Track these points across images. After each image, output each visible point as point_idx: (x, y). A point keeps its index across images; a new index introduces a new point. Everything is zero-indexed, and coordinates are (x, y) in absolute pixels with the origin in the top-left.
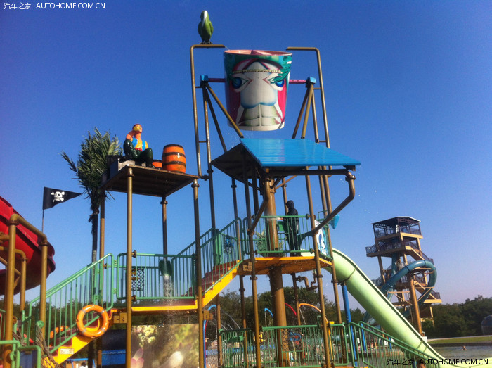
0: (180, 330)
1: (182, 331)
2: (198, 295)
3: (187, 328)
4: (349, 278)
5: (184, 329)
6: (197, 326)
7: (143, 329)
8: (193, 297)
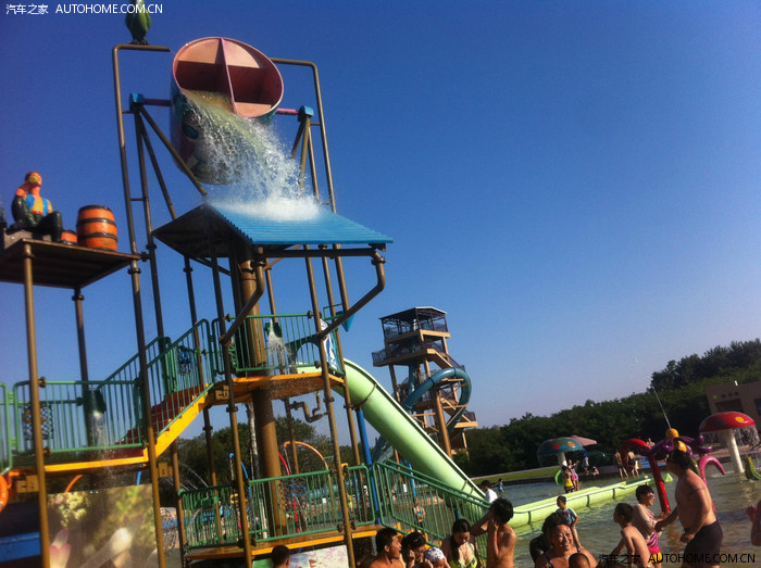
0: (124, 496)
1: (127, 497)
2: (148, 441)
3: (135, 492)
4: (366, 399)
5: (129, 493)
6: (150, 488)
7: (66, 498)
8: (140, 444)
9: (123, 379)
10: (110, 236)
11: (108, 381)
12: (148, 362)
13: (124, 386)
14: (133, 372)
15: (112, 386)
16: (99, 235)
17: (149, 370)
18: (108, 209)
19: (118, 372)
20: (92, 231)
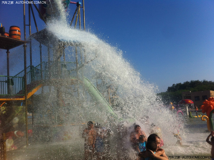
1: (18, 109)
2: (25, 94)
3: (20, 108)
6: (25, 107)
8: (23, 95)
9: (19, 76)
10: (18, 35)
11: (15, 77)
12: (27, 72)
13: (19, 79)
14: (22, 75)
15: (16, 78)
16: (15, 35)
17: (27, 74)
18: (19, 27)
19: (18, 74)
20: (13, 33)
